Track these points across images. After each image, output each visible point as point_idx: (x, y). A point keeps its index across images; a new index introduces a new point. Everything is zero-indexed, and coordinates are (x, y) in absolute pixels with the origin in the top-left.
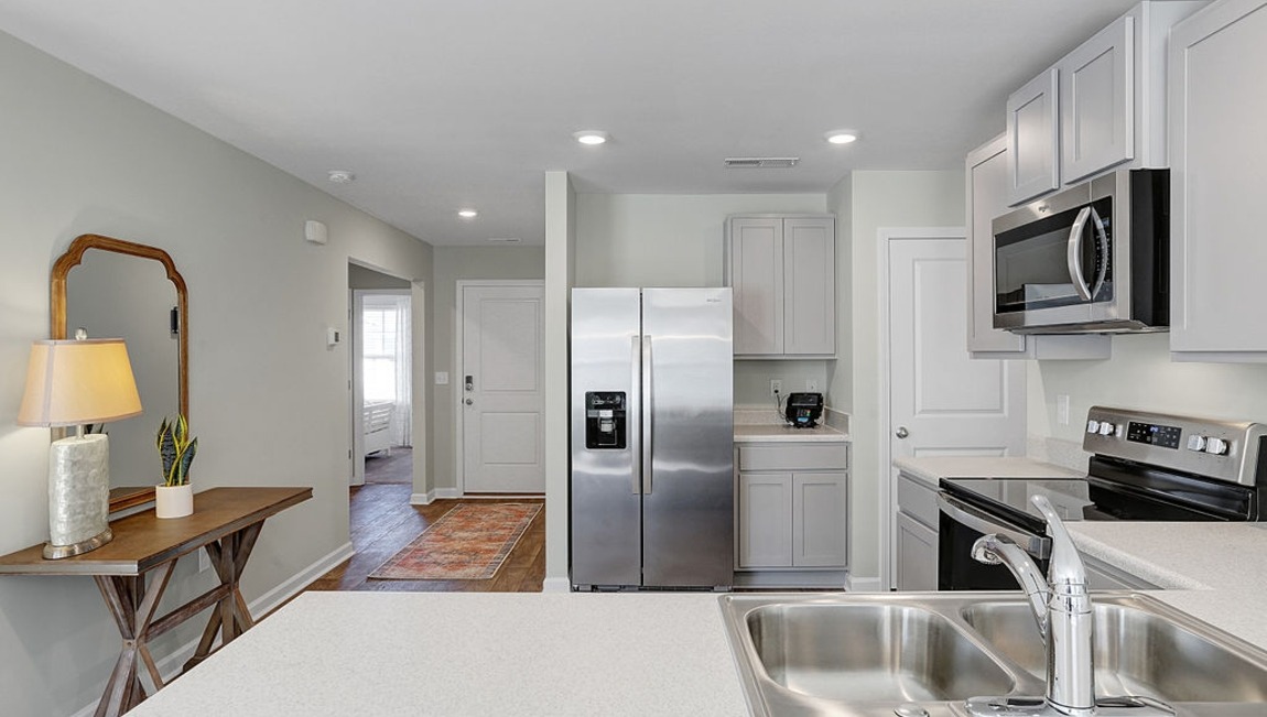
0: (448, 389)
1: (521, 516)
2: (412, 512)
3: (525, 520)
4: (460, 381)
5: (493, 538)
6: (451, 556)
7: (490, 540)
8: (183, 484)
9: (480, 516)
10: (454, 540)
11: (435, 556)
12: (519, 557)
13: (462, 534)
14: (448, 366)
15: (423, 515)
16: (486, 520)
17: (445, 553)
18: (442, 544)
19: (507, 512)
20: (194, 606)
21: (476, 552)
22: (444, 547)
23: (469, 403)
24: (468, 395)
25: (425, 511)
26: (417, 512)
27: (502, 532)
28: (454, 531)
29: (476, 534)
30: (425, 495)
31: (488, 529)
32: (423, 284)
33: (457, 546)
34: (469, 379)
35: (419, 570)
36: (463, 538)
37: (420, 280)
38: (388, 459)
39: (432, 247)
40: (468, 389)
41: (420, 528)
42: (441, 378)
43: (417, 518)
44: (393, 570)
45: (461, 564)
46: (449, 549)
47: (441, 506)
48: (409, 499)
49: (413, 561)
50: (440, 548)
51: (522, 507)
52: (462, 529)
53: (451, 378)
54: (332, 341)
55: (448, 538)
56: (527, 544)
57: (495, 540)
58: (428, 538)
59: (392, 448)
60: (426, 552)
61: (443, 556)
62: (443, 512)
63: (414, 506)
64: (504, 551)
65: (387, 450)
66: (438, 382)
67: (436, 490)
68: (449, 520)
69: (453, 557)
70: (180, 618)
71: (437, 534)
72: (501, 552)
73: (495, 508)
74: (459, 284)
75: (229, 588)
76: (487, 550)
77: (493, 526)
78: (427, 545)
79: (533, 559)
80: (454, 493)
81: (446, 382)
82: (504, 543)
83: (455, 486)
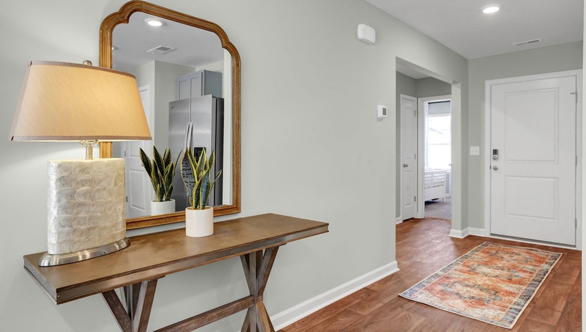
0: (480, 159)
1: (541, 262)
2: (451, 242)
3: (545, 266)
4: (488, 153)
5: (514, 279)
6: (472, 290)
7: (510, 280)
8: (203, 208)
9: (502, 255)
10: (477, 274)
11: (459, 287)
12: (541, 309)
13: (485, 270)
14: (479, 142)
15: (457, 246)
16: (507, 260)
17: (467, 286)
18: (465, 276)
19: (527, 256)
20: (210, 316)
21: (496, 292)
22: (467, 280)
23: (496, 169)
24: (494, 163)
25: (458, 243)
26: (452, 243)
27: (522, 275)
28: (479, 265)
29: (498, 272)
30: (460, 232)
31: (509, 270)
32: (459, 85)
33: (480, 280)
34: (495, 152)
35: (442, 299)
36: (486, 274)
37: (458, 82)
38: (443, 203)
39: (467, 60)
40: (494, 159)
41: (452, 257)
42: (474, 151)
43: (452, 249)
44: (421, 293)
45: (480, 302)
46: (471, 283)
47: (471, 241)
48: (449, 233)
49: (439, 288)
50: (465, 279)
51: (541, 253)
52: (486, 264)
53: (482, 151)
54: (380, 114)
55: (472, 271)
56: (550, 294)
57: (515, 283)
58: (457, 267)
59: (446, 198)
60: (452, 281)
61: (466, 289)
62: (472, 246)
63: (452, 239)
64: (526, 297)
65: (443, 198)
66: (471, 154)
67: (469, 228)
68: (477, 255)
69: (475, 292)
70: (193, 325)
71: (464, 266)
72: (521, 297)
73: (516, 250)
74: (488, 83)
75: (254, 300)
76: (506, 292)
77: (514, 267)
78: (455, 274)
79: (558, 315)
80: (483, 233)
81: (478, 154)
82: (524, 288)
83: (484, 228)
